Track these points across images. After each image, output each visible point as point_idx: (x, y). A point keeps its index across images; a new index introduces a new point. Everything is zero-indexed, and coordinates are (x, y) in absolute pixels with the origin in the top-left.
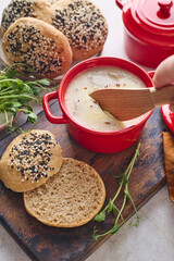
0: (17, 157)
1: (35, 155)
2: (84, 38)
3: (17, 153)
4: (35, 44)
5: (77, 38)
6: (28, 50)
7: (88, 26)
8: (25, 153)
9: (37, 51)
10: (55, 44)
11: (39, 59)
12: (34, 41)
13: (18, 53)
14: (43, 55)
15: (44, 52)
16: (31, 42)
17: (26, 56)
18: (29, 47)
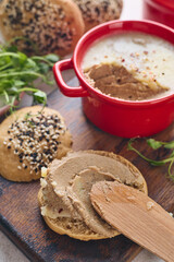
0: (18, 137)
1: (41, 139)
2: (97, 10)
3: (17, 132)
4: (39, 13)
5: (89, 10)
6: (31, 21)
8: (28, 133)
9: (42, 21)
10: (63, 13)
11: (44, 32)
12: (38, 9)
13: (19, 26)
14: (49, 26)
15: (50, 21)
16: (34, 10)
17: (29, 28)
18: (32, 17)
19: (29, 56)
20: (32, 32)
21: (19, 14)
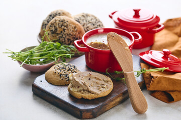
1: (68, 70)
3: (58, 68)
4: (65, 28)
6: (61, 32)
7: (94, 25)
9: (66, 32)
10: (76, 28)
11: (67, 37)
12: (65, 26)
13: (55, 35)
14: (70, 34)
15: (70, 32)
16: (63, 27)
17: (60, 35)
18: (62, 30)
19: (62, 45)
20: (61, 37)
21: (56, 29)
